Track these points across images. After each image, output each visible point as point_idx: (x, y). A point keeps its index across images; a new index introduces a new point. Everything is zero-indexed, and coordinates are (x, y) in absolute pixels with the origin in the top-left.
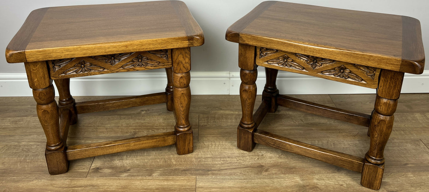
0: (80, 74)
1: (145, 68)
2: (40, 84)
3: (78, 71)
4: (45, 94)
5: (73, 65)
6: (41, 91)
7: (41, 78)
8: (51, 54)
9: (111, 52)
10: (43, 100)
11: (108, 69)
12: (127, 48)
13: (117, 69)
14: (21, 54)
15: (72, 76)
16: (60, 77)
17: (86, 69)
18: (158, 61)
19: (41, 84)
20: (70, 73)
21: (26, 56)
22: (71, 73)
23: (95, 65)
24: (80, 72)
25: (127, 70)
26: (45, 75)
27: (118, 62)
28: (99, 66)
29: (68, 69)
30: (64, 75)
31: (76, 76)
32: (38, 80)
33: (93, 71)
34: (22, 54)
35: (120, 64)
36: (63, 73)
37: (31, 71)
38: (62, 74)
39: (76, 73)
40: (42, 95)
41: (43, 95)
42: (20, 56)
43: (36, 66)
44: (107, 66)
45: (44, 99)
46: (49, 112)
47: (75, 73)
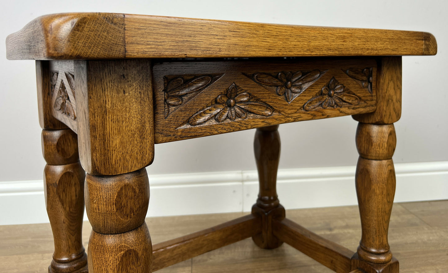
0: (225, 125)
1: (339, 110)
2: (128, 157)
3: (222, 115)
4: (135, 192)
5: (213, 97)
6: (127, 181)
7: (133, 135)
8: (197, 39)
9: (318, 49)
10: (128, 212)
11: (279, 112)
12: (345, 43)
13: (296, 113)
14: (113, 26)
15: (208, 130)
16: (179, 134)
17: (238, 110)
18: (358, 95)
19: (130, 157)
20: (202, 119)
21: (128, 33)
22: (205, 122)
23: (258, 100)
24: (225, 119)
25: (312, 115)
26: (143, 126)
27: (298, 95)
28: (265, 103)
29: (200, 108)
30: (190, 129)
31: (216, 130)
32: (122, 142)
33: (252, 115)
34: (115, 24)
35: (302, 98)
36: (188, 122)
37: (106, 111)
38: (183, 124)
39: (217, 120)
40: (126, 196)
41: (130, 194)
42: (108, 33)
43: (124, 92)
44: (279, 102)
45: (132, 210)
46: (140, 253)
47: (213, 122)
